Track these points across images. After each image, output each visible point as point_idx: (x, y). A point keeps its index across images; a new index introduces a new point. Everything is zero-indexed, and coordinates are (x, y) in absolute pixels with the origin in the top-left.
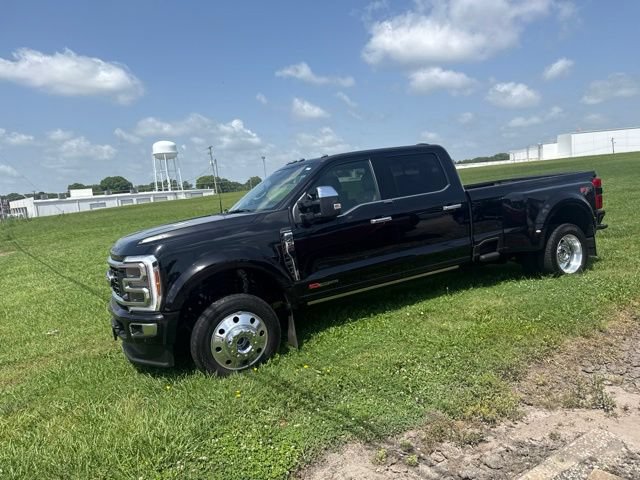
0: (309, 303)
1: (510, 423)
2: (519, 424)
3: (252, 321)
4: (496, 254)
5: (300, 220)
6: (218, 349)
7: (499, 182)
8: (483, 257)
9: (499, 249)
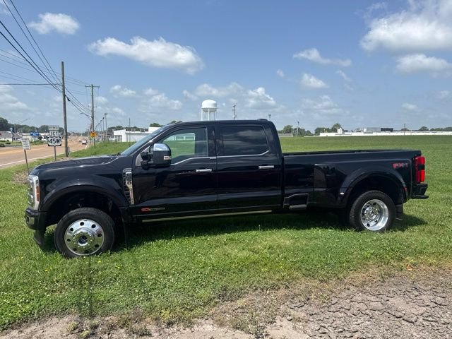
0: (143, 221)
1: (182, 327)
2: (188, 330)
3: (93, 226)
4: (304, 206)
5: (140, 165)
6: (69, 240)
7: (360, 151)
8: (291, 207)
9: (308, 203)
